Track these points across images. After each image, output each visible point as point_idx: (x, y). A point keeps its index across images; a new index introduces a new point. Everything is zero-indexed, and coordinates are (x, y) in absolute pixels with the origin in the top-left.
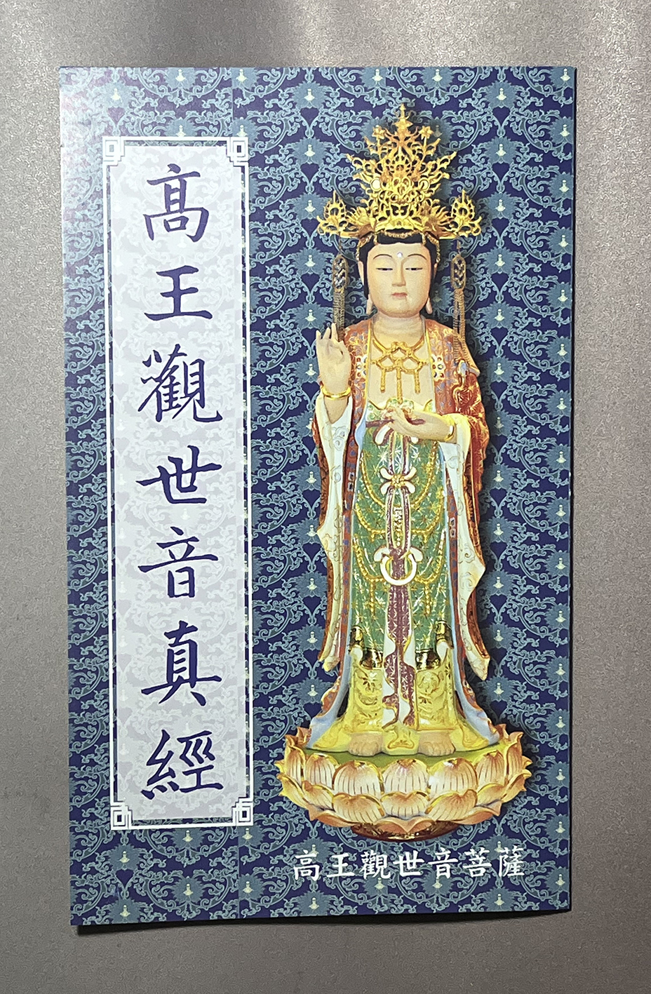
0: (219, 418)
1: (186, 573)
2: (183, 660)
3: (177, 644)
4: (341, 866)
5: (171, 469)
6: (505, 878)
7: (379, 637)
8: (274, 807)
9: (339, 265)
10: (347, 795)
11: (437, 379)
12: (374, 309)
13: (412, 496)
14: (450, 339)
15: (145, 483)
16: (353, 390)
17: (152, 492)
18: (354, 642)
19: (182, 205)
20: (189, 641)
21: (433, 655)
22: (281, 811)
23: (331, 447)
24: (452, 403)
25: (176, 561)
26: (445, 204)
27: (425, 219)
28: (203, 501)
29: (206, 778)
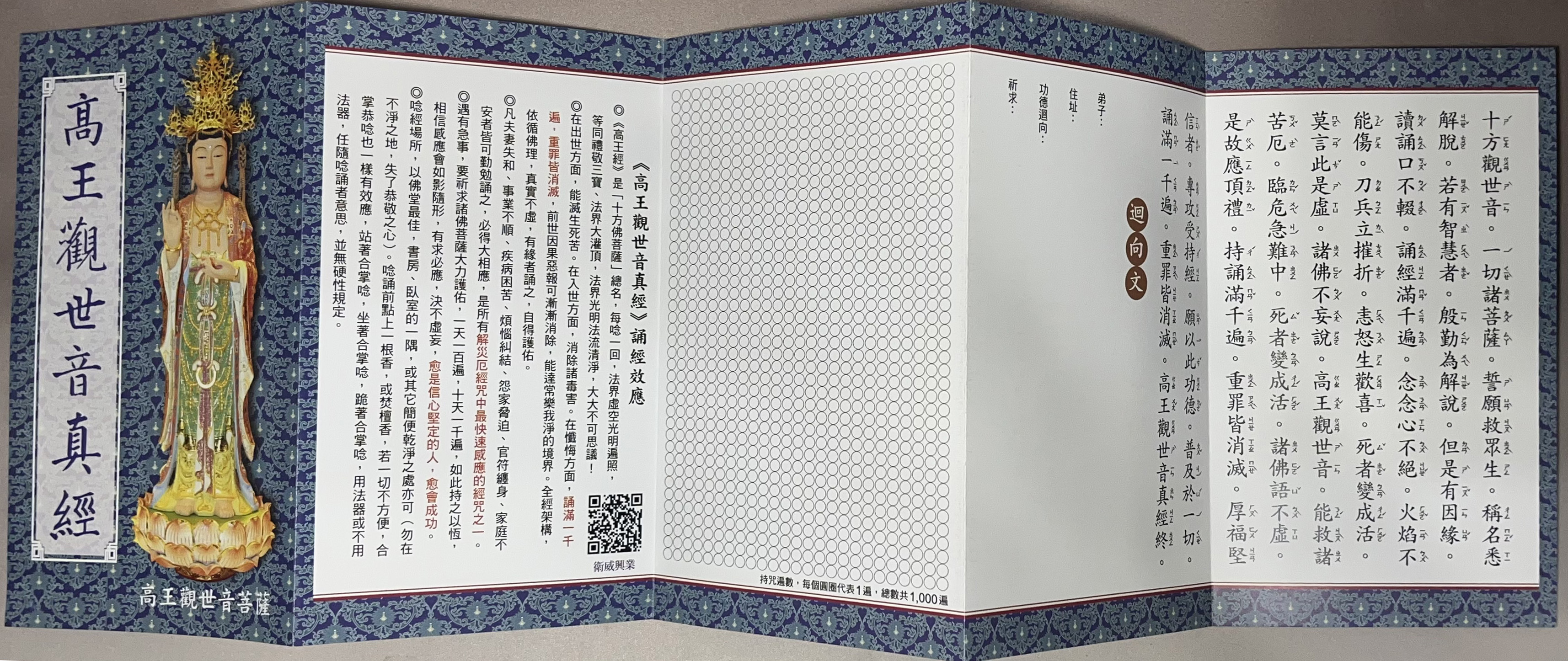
0: (104, 268)
1: (81, 378)
2: (78, 441)
3: (74, 429)
4: (168, 597)
5: (75, 304)
6: (259, 616)
7: (194, 426)
8: (130, 550)
9: (176, 156)
10: (173, 544)
11: (230, 234)
12: (196, 187)
13: (215, 322)
14: (237, 205)
15: (59, 314)
16: (183, 245)
17: (63, 320)
18: (180, 430)
19: (87, 121)
20: (82, 428)
21: (224, 441)
22: (134, 553)
23: (169, 287)
24: (237, 253)
25: (76, 370)
26: (236, 108)
27: (224, 120)
28: (93, 327)
29: (90, 526)
